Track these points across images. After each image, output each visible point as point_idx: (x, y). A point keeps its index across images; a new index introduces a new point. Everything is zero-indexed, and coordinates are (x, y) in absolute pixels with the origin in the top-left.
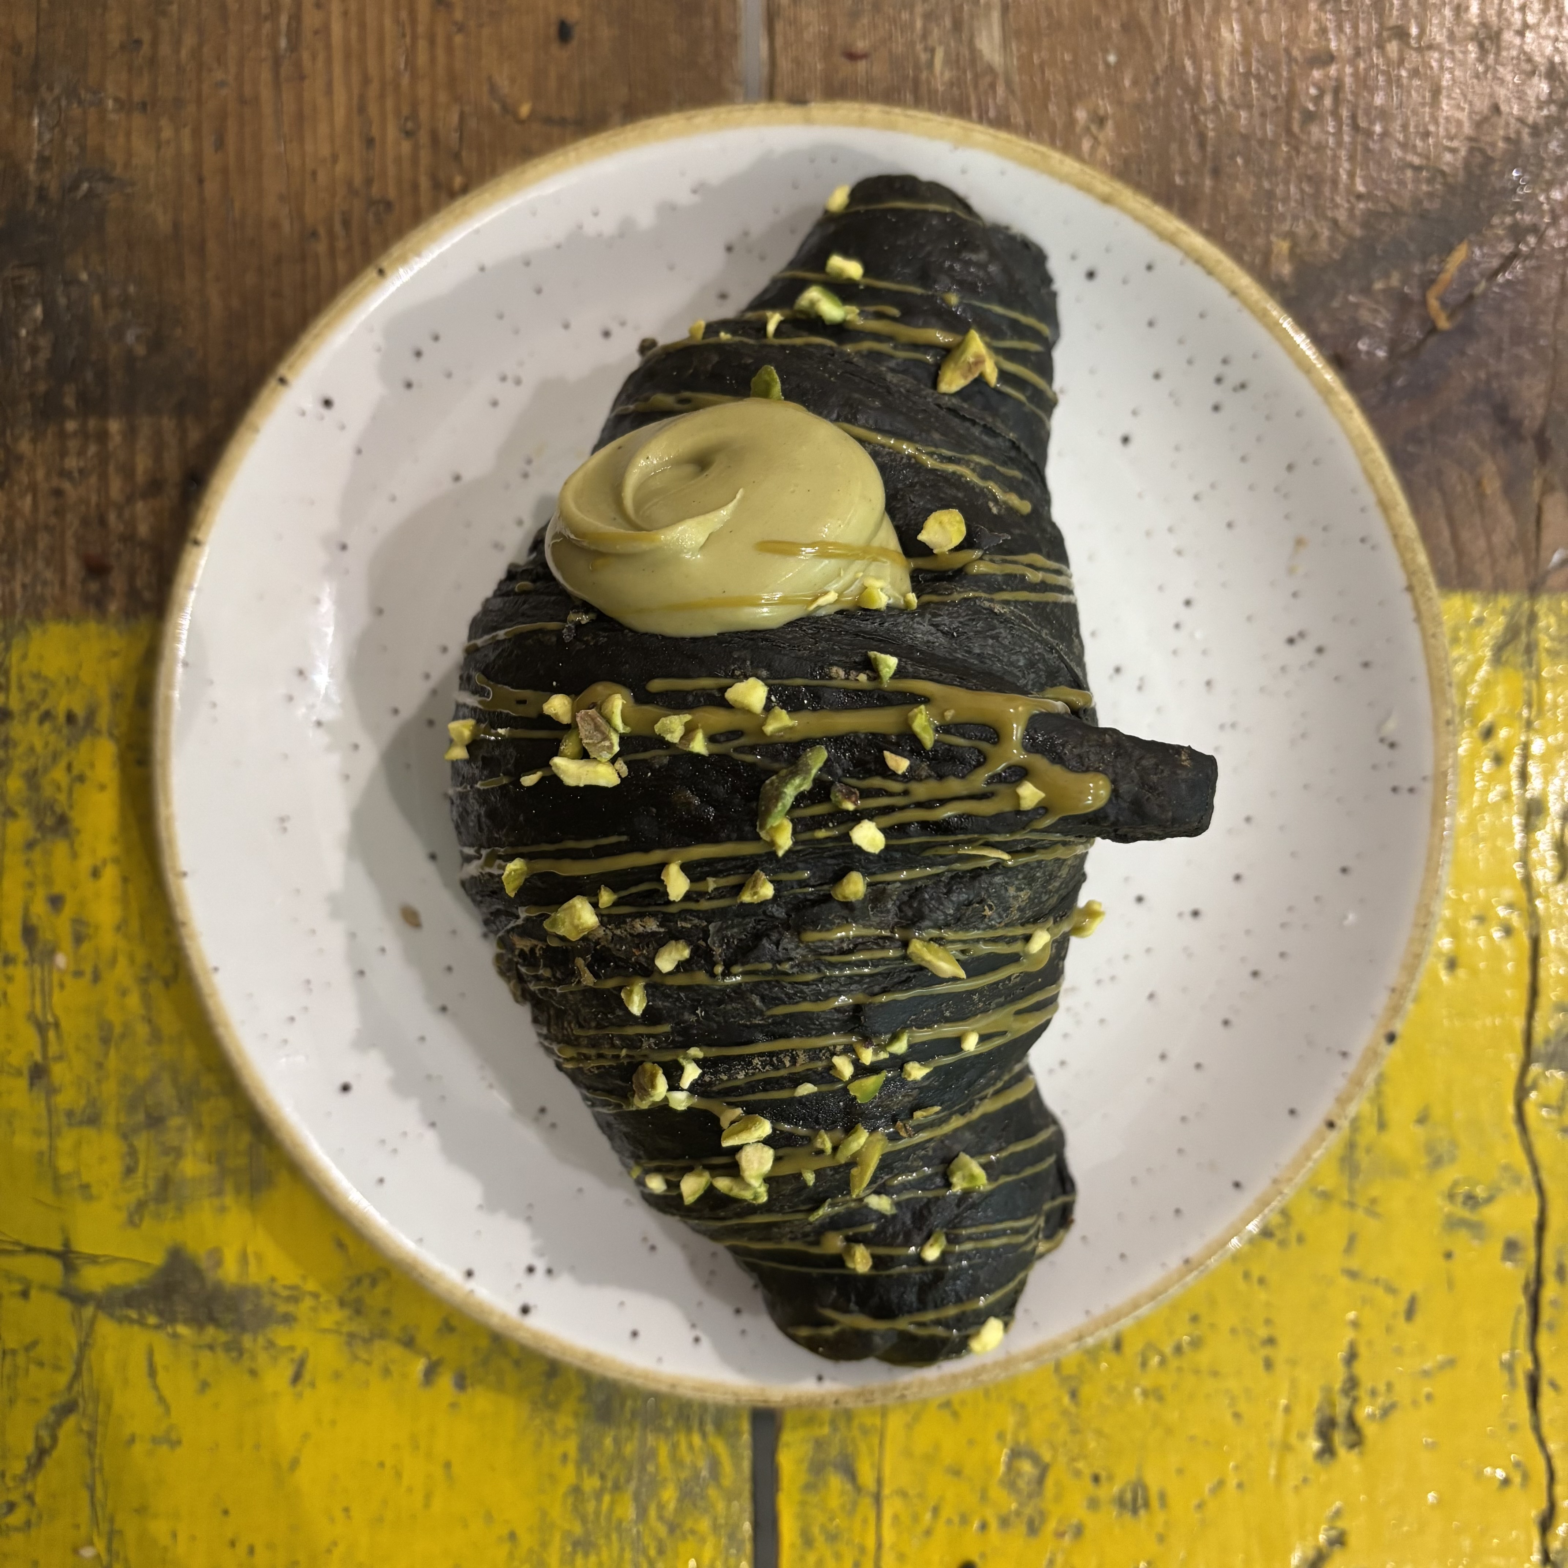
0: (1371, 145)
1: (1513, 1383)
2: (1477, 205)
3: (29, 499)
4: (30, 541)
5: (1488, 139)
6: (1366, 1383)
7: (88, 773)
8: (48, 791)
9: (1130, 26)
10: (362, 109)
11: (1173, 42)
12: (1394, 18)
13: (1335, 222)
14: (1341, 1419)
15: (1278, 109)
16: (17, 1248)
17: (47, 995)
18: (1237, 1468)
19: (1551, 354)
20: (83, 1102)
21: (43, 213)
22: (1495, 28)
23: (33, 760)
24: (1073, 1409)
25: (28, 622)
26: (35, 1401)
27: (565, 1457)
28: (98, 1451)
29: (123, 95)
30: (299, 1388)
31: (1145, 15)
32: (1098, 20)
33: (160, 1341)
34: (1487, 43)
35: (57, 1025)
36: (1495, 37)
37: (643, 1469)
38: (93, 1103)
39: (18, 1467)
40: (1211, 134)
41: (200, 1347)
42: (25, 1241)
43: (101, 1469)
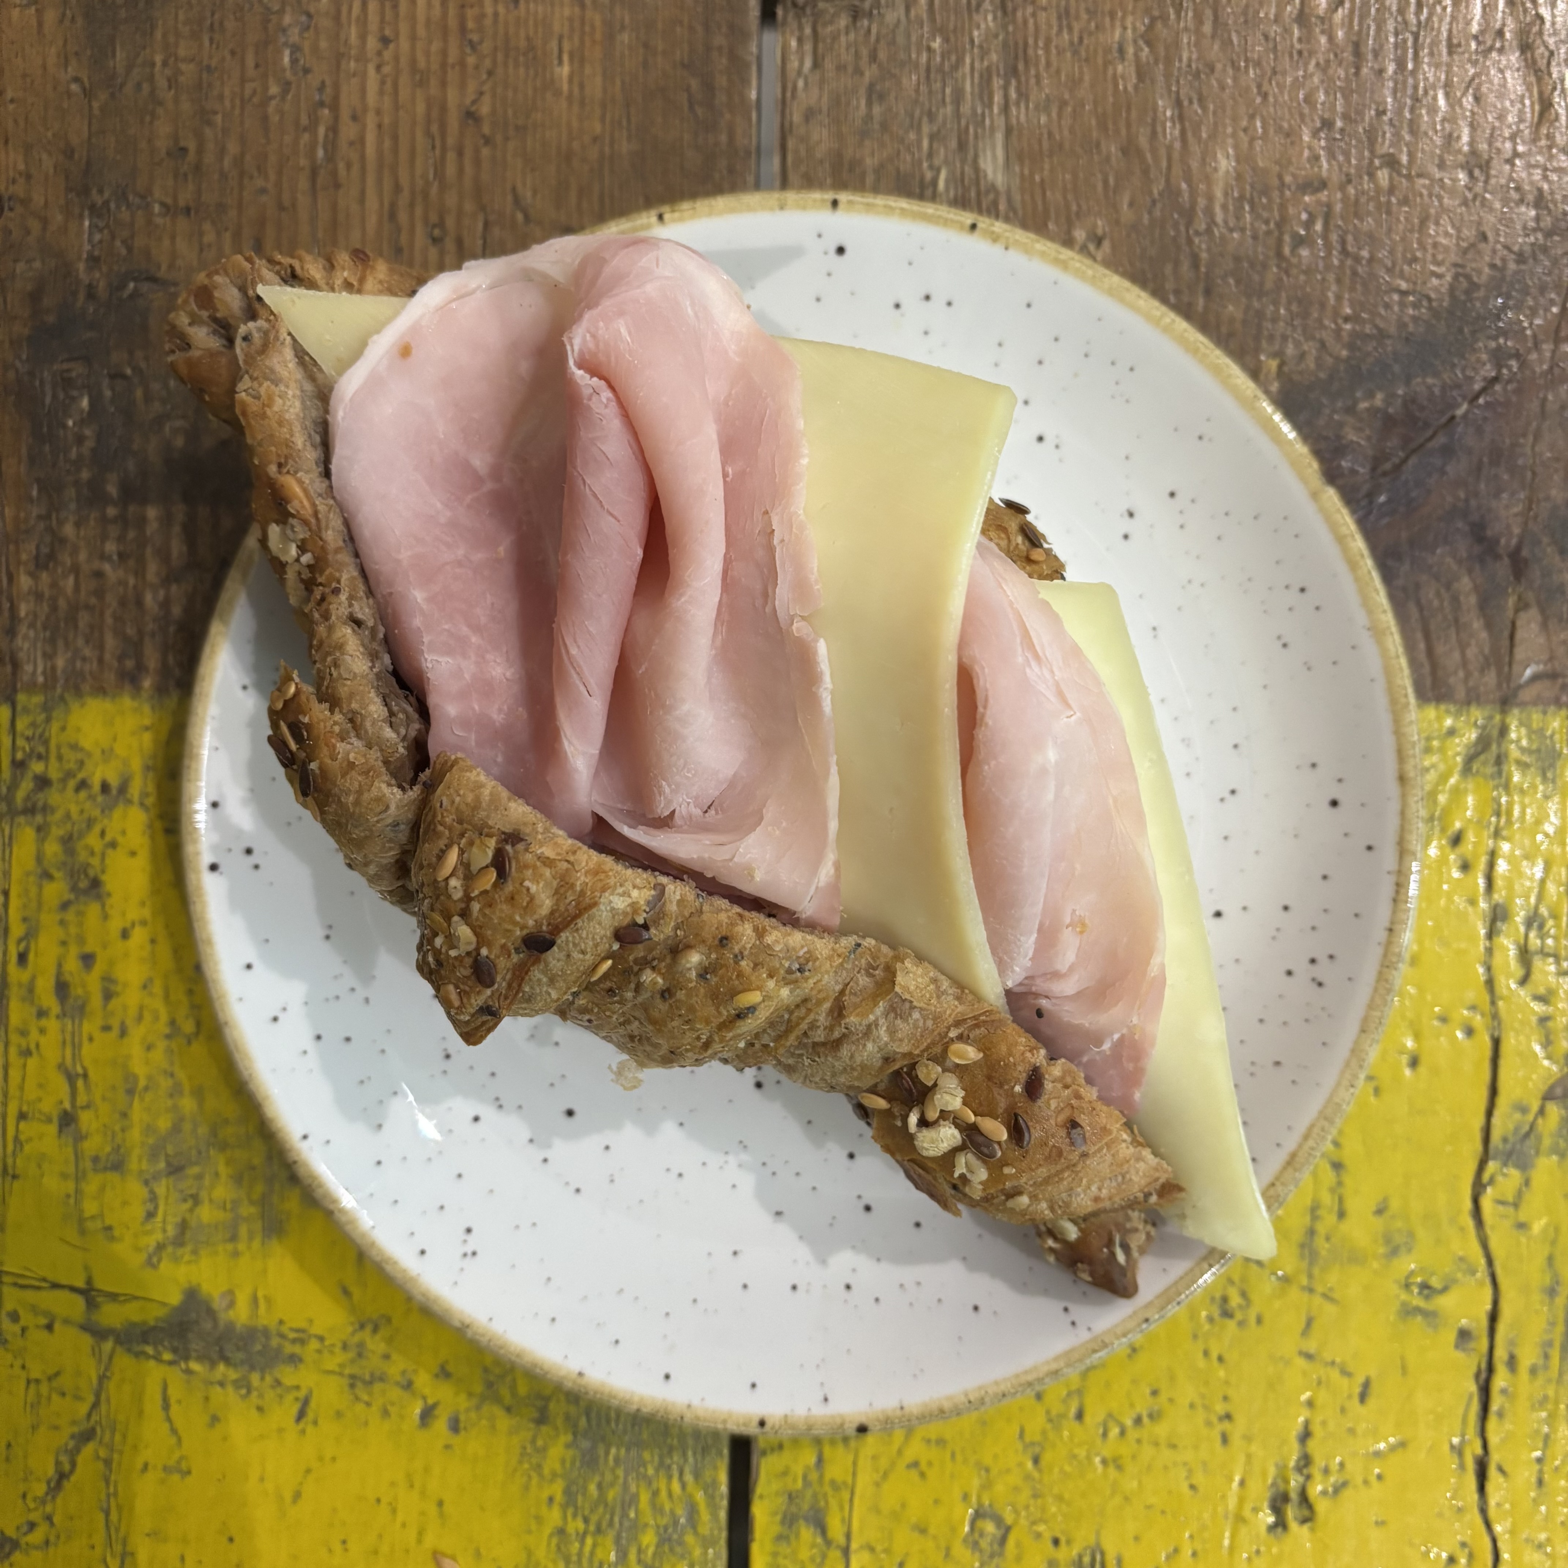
0: (1360, 270)
1: (1462, 1466)
2: (1461, 331)
3: (71, 581)
4: (71, 619)
5: (1474, 265)
6: (1319, 1462)
7: (120, 839)
8: (83, 856)
9: (1129, 149)
10: (393, 216)
11: (1169, 167)
12: (1385, 147)
13: (1323, 344)
14: (1294, 1496)
15: (1268, 233)
16: (44, 1284)
17: (76, 1047)
18: (1191, 1537)
19: (1529, 474)
20: (108, 1149)
21: (91, 310)
22: (1486, 156)
23: (69, 826)
24: (1036, 1475)
25: (66, 695)
26: (56, 1428)
27: (551, 1500)
28: (113, 1478)
29: (169, 201)
30: (301, 1425)
31: (1143, 141)
32: (1098, 145)
33: (174, 1376)
34: (1477, 172)
35: (85, 1076)
36: (1485, 167)
37: (624, 1515)
38: (117, 1149)
39: (40, 1489)
40: (1204, 255)
41: (211, 1383)
42: (51, 1277)
43: (116, 1494)
